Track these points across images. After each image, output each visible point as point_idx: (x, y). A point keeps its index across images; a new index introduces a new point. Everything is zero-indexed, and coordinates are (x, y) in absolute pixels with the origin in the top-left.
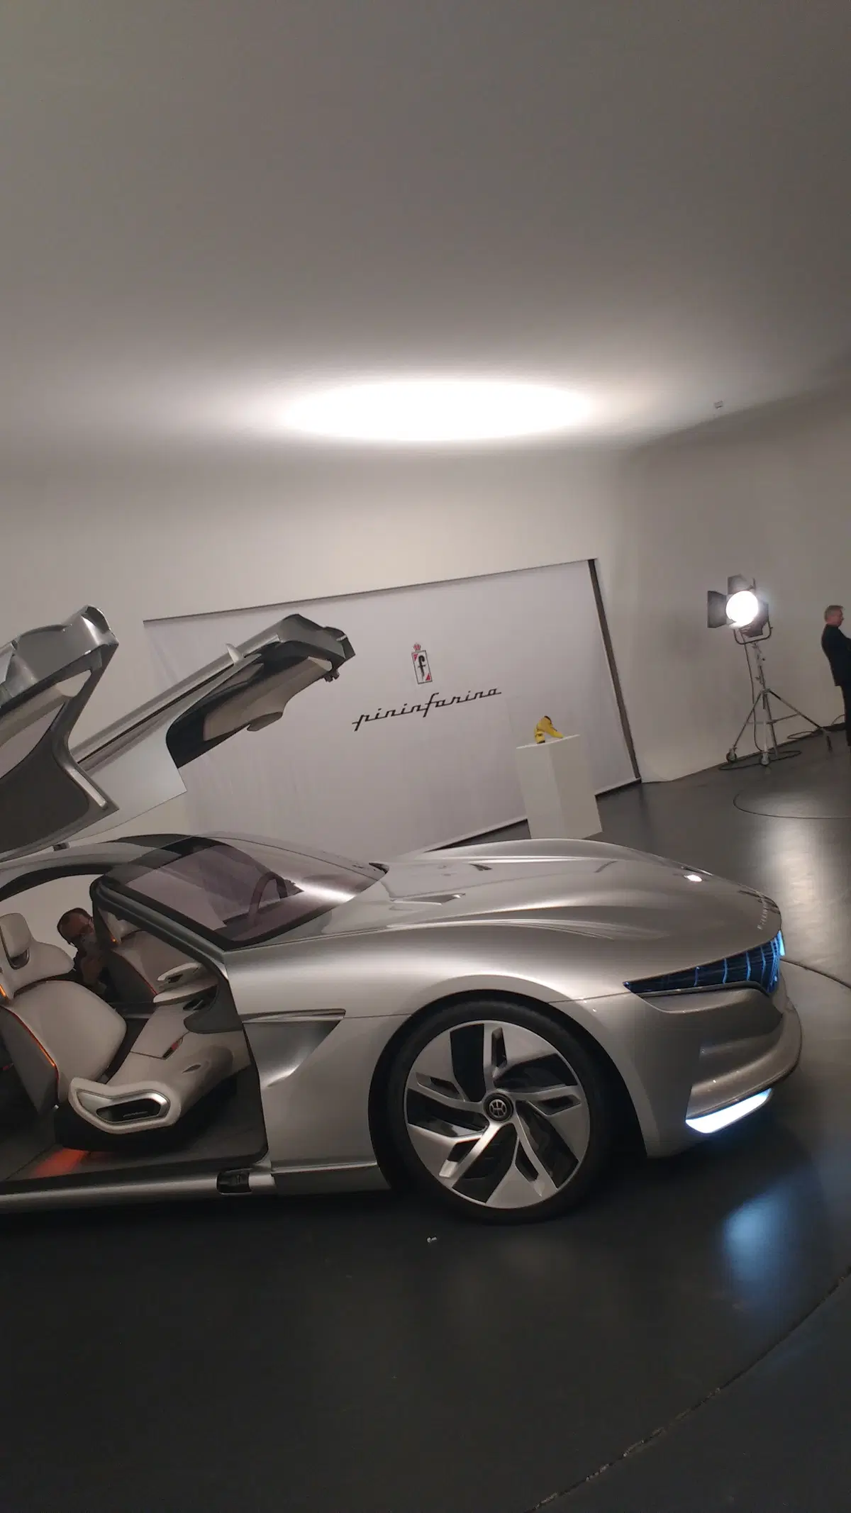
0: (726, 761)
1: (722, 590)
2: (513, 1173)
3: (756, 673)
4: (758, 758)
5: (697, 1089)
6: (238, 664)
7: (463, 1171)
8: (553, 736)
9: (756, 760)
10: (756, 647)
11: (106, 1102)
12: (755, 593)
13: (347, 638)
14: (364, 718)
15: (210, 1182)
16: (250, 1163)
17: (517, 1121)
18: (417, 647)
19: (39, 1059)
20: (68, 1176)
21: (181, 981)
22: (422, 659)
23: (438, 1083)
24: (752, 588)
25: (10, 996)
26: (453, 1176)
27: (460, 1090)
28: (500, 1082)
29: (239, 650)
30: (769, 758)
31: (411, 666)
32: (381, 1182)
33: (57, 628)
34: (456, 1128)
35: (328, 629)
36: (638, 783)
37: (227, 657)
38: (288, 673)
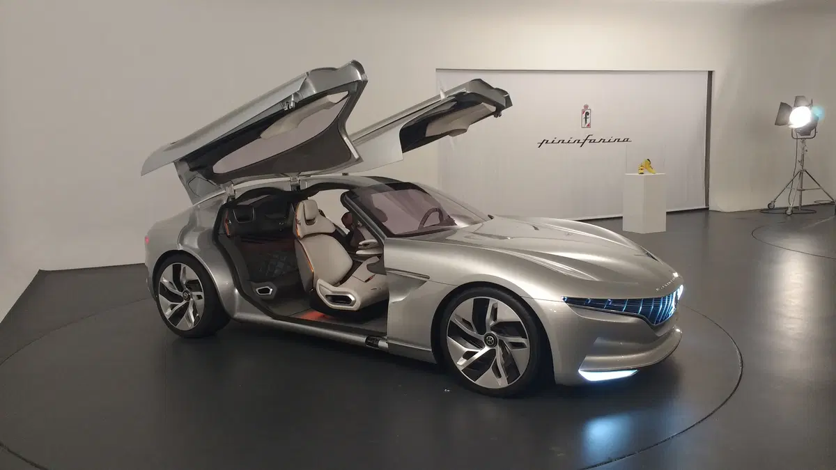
0: (767, 207)
1: (791, 104)
2: (490, 371)
3: (799, 158)
4: (784, 210)
5: (588, 358)
6: (444, 100)
7: (468, 364)
8: (650, 172)
9: (783, 211)
10: (803, 142)
11: (330, 293)
12: (811, 109)
13: (509, 96)
14: (545, 142)
15: (362, 339)
16: (382, 335)
17: (498, 349)
18: (586, 107)
19: (308, 268)
20: (314, 321)
21: (368, 246)
22: (587, 114)
23: (464, 321)
24: (811, 105)
25: (301, 236)
26: (463, 365)
27: (473, 326)
28: (492, 329)
29: (446, 93)
30: (792, 211)
31: (580, 116)
32: (432, 359)
33: (333, 69)
34: (468, 344)
35: (498, 89)
36: (707, 209)
37: (439, 96)
38: (470, 109)
